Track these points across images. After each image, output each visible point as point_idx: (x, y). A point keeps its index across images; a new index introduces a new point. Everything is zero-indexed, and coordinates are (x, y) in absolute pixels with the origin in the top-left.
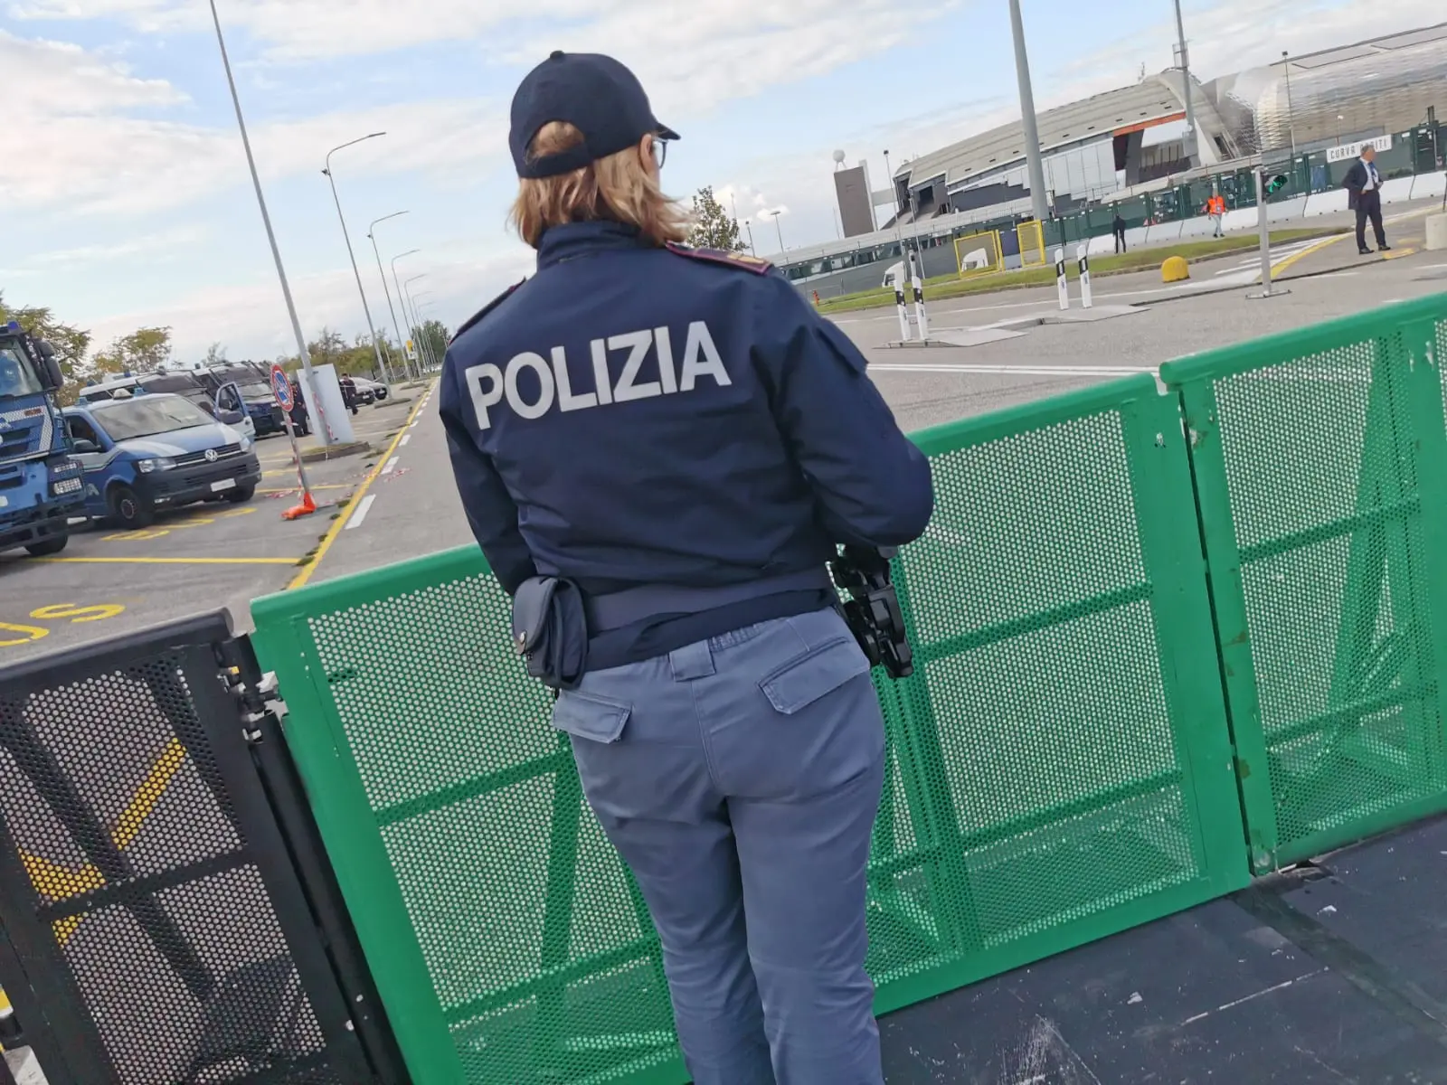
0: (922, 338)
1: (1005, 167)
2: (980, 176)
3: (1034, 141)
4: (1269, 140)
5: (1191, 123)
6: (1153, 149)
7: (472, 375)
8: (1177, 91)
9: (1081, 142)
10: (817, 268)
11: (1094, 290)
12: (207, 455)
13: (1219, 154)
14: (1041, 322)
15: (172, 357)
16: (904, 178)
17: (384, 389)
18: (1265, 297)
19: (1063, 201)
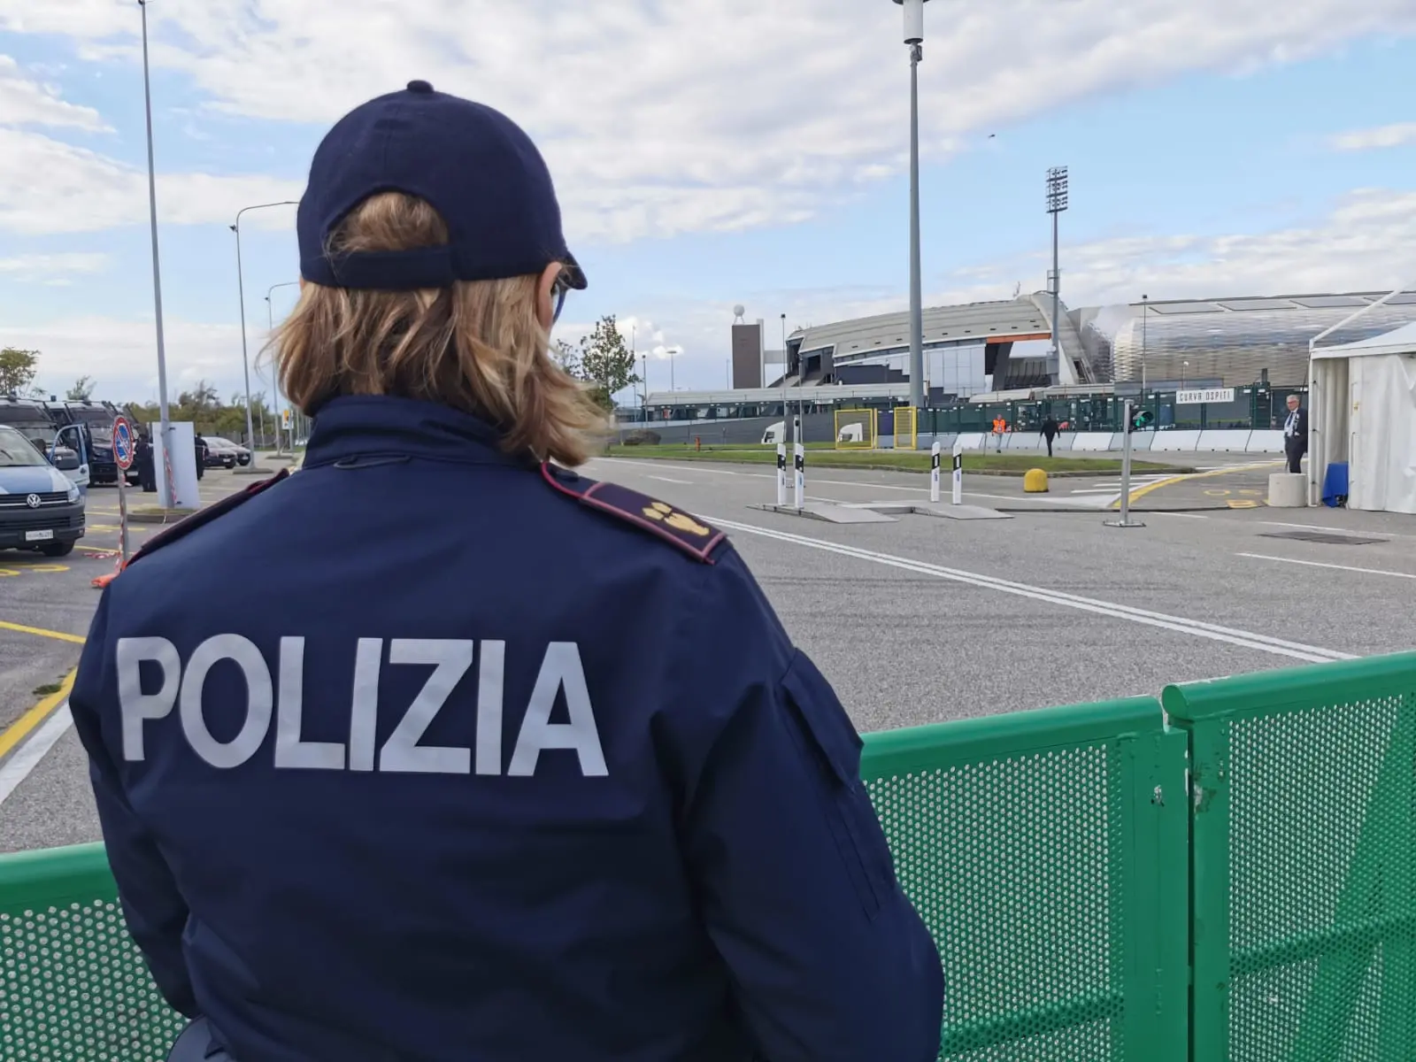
0: (797, 506)
1: (888, 351)
2: (865, 355)
3: (918, 334)
4: (1122, 373)
5: (1055, 344)
6: (1019, 360)
8: (1047, 315)
9: (958, 343)
10: (702, 413)
11: (964, 486)
12: (29, 499)
13: (1077, 376)
14: (912, 511)
16: (796, 343)
18: (1121, 526)
19: (936, 392)
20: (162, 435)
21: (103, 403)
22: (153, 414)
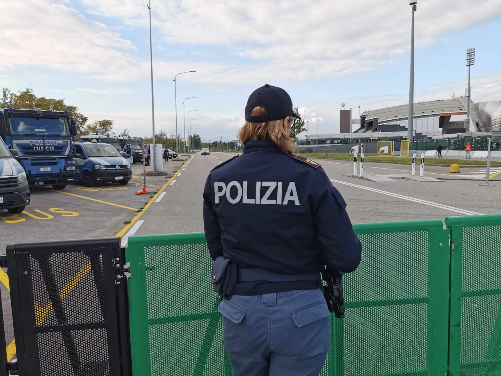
0: (361, 175)
1: (400, 119)
2: (391, 121)
3: (412, 113)
4: (495, 128)
5: (468, 116)
6: (453, 123)
7: (217, 185)
8: (465, 105)
9: (428, 116)
10: (328, 142)
11: (425, 170)
12: (116, 167)
13: (477, 129)
14: (404, 178)
15: (112, 130)
16: (364, 117)
17: (176, 155)
18: (486, 186)
19: (419, 135)
20: (153, 148)
21: (134, 137)
22: (150, 141)
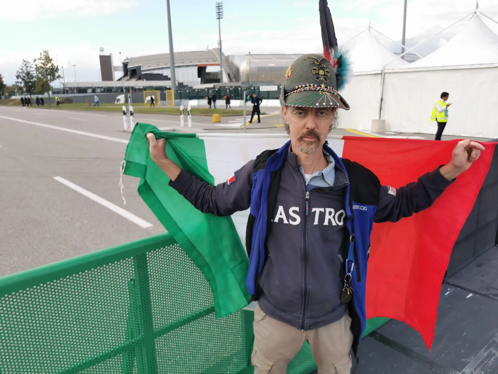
1: (162, 68)
2: (154, 69)
3: (173, 63)
4: (243, 78)
5: (221, 68)
6: (209, 74)
8: (218, 57)
9: (188, 66)
10: (90, 91)
11: (193, 121)
13: (229, 79)
16: (126, 64)
19: (181, 85)
